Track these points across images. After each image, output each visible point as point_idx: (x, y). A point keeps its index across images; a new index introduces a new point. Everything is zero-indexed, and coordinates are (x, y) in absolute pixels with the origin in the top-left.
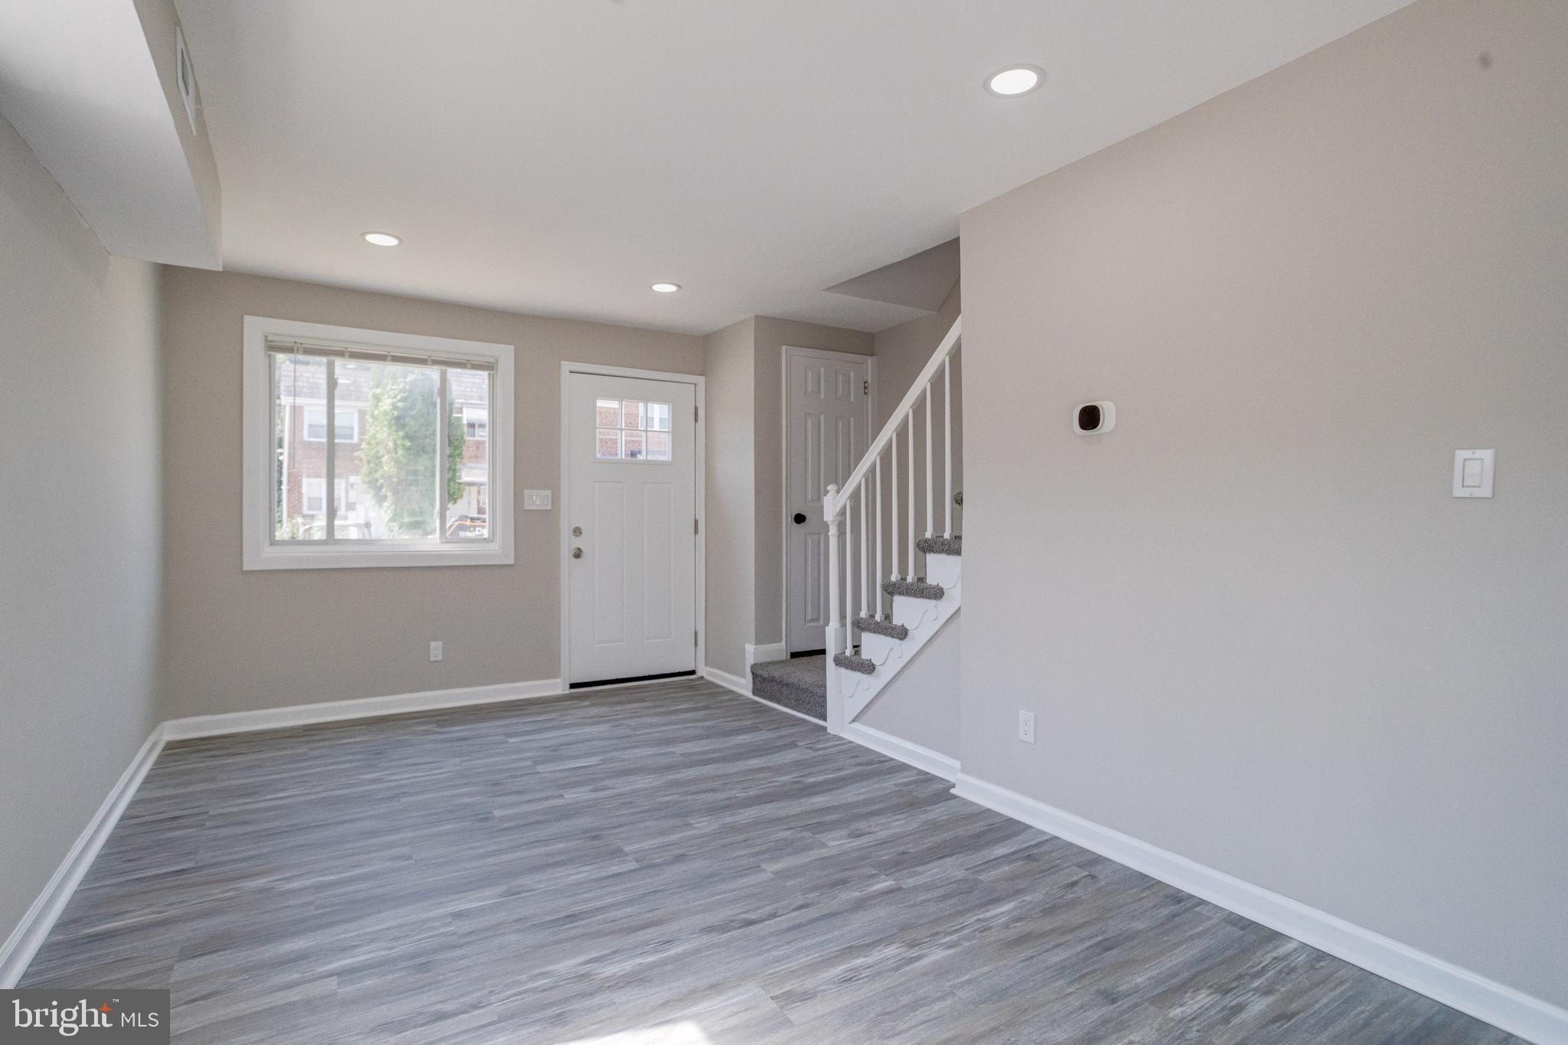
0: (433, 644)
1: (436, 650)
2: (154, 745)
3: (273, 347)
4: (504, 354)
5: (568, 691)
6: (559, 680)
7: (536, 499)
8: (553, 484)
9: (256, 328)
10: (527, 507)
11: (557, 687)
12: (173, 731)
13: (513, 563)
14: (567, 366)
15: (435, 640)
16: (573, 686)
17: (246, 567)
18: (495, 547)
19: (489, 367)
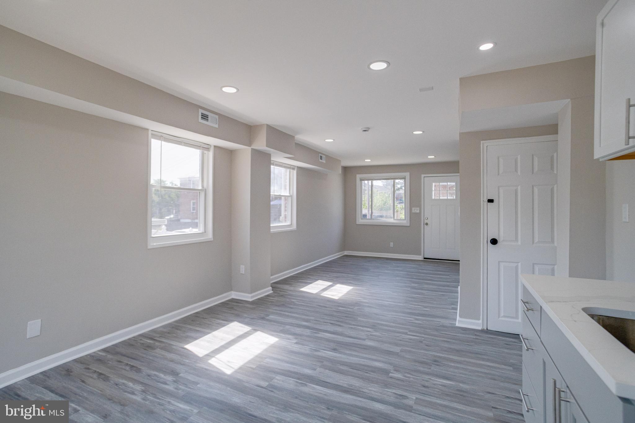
0: (391, 243)
1: (392, 244)
2: (341, 254)
3: (362, 180)
4: (407, 175)
5: (423, 259)
6: (421, 256)
7: (416, 210)
8: (420, 206)
9: (358, 176)
10: (413, 212)
11: (420, 258)
12: (346, 253)
13: (409, 225)
14: (423, 176)
15: (392, 242)
16: (425, 258)
17: (357, 224)
18: (405, 221)
19: (404, 178)
